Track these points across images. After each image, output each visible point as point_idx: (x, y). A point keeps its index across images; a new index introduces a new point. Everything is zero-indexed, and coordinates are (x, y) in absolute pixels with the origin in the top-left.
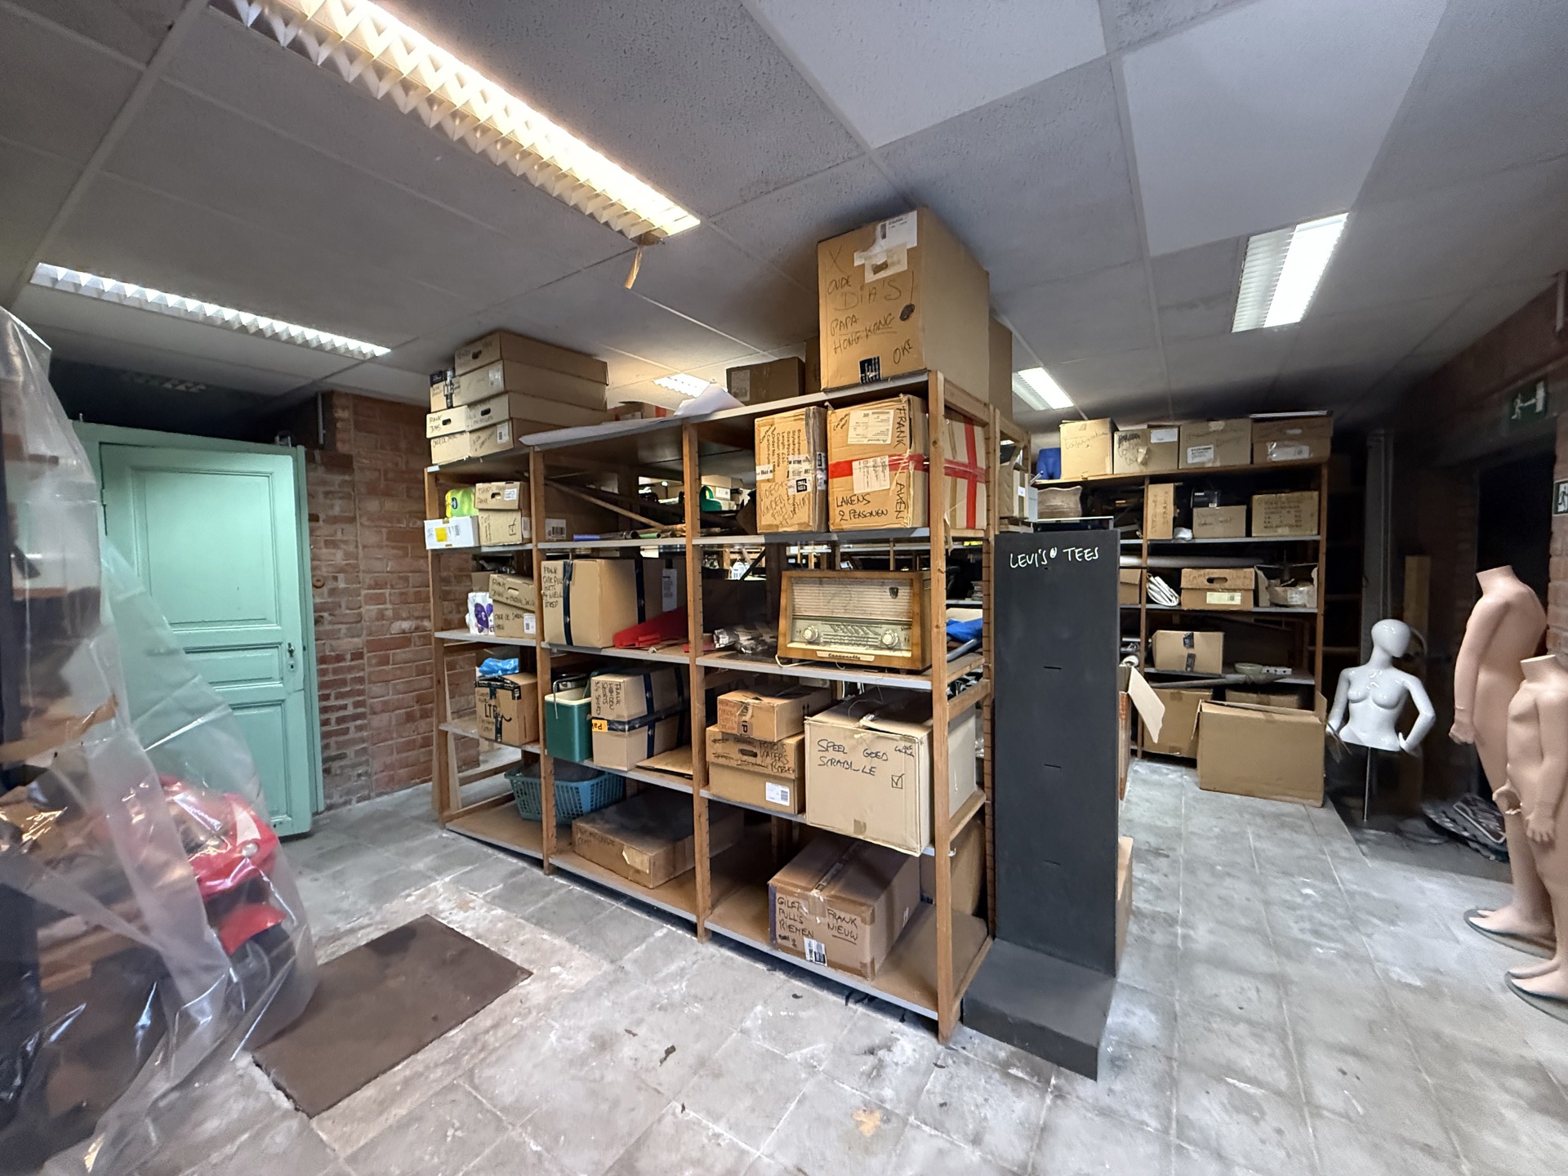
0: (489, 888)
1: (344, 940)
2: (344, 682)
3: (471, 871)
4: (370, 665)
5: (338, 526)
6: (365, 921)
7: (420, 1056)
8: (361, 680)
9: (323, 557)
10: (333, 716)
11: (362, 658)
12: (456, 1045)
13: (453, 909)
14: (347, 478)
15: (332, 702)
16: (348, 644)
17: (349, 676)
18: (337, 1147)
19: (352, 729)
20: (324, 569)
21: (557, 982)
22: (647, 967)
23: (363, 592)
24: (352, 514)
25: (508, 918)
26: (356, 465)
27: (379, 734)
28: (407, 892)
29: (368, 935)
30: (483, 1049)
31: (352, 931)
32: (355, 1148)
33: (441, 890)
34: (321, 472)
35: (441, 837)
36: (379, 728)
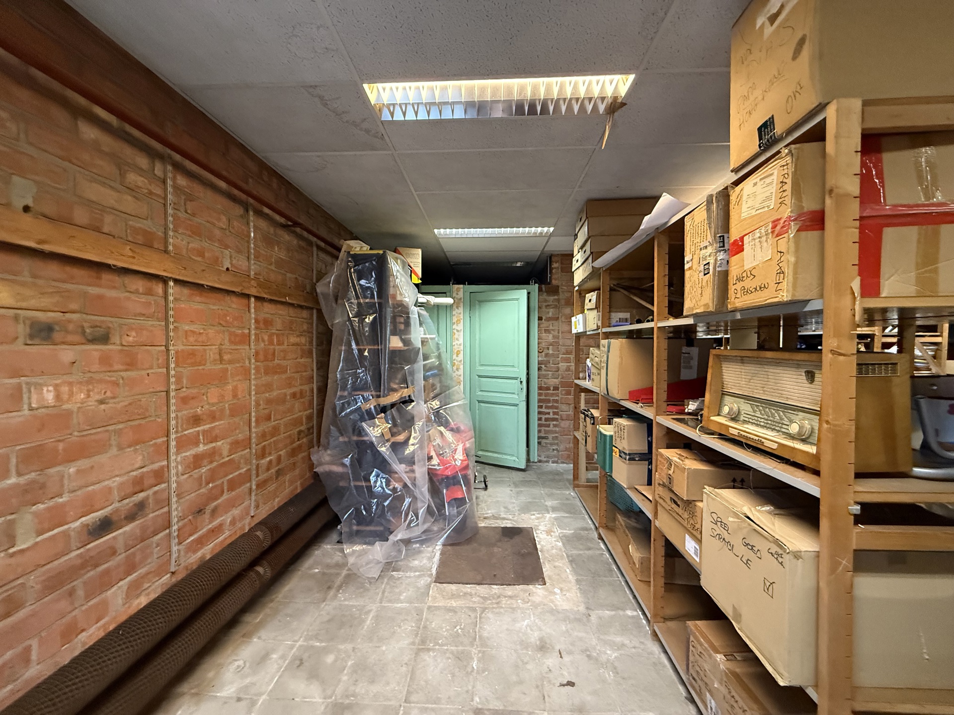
0: (566, 530)
1: (498, 521)
2: (549, 401)
3: (567, 517)
4: (562, 394)
5: (551, 322)
6: (510, 517)
7: (478, 587)
8: (557, 401)
9: (544, 338)
10: (544, 417)
11: (558, 390)
12: (491, 593)
13: (544, 531)
14: (556, 297)
15: (543, 410)
16: (553, 382)
17: (552, 398)
18: (430, 599)
19: (551, 426)
20: (544, 344)
21: (552, 597)
22: (603, 627)
23: (561, 356)
24: (557, 316)
25: (560, 549)
26: (560, 290)
27: (564, 431)
28: (535, 513)
29: (506, 523)
30: (497, 603)
31: (504, 519)
32: (433, 605)
33: (547, 519)
34: (545, 296)
35: (570, 494)
36: (564, 428)
